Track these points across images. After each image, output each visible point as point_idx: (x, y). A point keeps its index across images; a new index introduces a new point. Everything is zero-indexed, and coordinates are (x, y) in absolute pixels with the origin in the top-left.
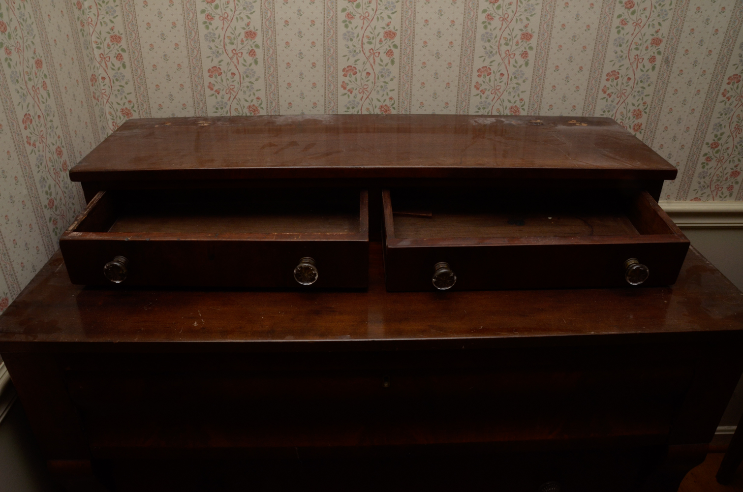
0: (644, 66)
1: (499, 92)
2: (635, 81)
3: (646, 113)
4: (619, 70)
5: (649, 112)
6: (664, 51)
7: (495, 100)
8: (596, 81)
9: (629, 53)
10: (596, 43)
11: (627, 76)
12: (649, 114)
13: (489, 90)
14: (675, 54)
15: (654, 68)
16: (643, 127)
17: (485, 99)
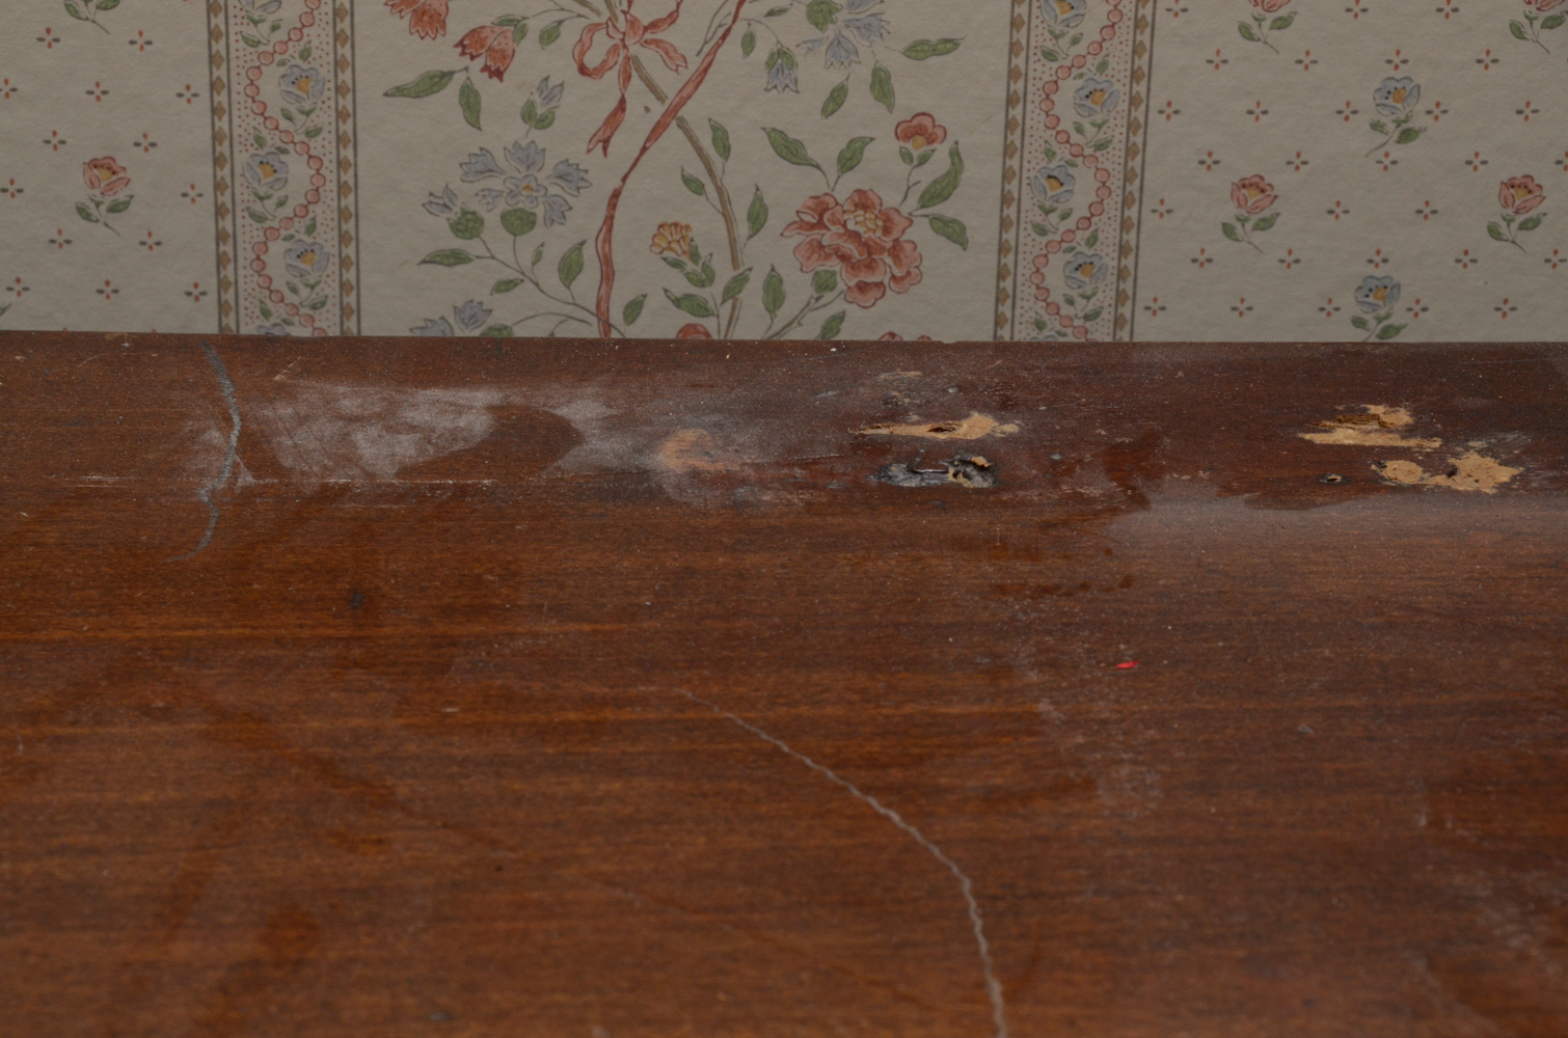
1: (668, 53)
7: (626, 143)
13: (549, 36)
17: (518, 131)
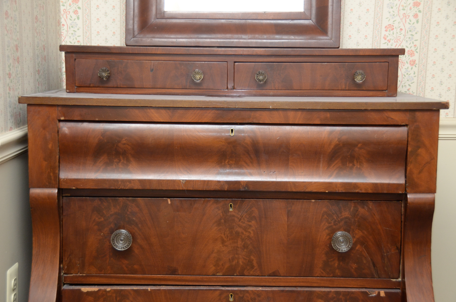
0: (410, 21)
2: (405, 31)
3: (417, 52)
4: (393, 23)
5: (420, 52)
6: (423, 10)
8: (378, 32)
9: (398, 12)
10: (375, 7)
11: (399, 27)
12: (420, 53)
14: (431, 12)
15: (417, 22)
16: (417, 62)
